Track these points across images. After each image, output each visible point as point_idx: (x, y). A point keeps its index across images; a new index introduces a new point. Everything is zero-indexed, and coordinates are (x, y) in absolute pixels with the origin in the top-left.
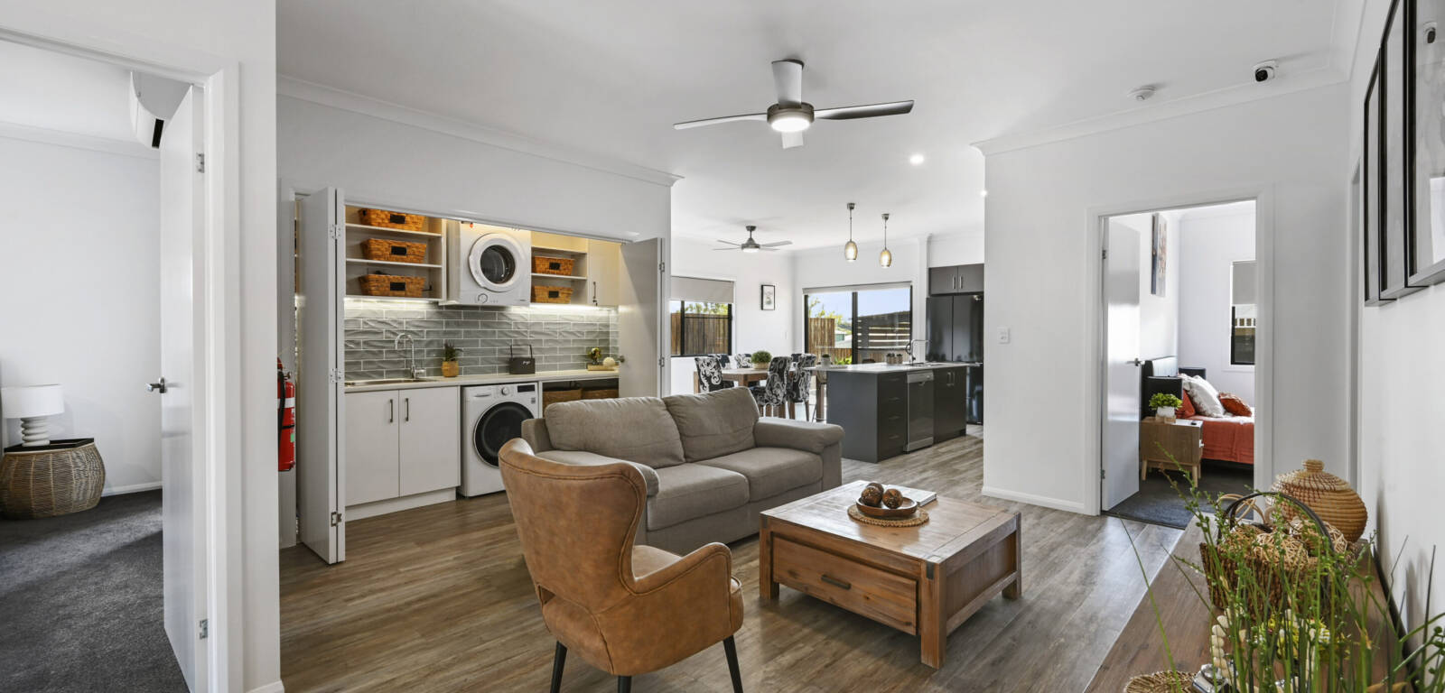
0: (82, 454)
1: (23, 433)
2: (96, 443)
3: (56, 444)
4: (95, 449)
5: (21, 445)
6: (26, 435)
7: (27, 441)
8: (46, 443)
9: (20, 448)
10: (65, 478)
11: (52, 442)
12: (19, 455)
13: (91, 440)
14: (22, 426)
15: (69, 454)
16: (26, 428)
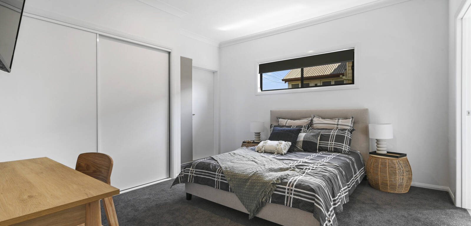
0: (401, 162)
1: (377, 146)
2: (408, 157)
3: (390, 154)
4: (407, 160)
5: (375, 152)
6: (378, 147)
7: (378, 150)
8: (385, 152)
9: (375, 153)
10: (393, 173)
11: (388, 152)
12: (375, 157)
13: (405, 155)
14: (376, 143)
15: (395, 160)
16: (378, 144)
